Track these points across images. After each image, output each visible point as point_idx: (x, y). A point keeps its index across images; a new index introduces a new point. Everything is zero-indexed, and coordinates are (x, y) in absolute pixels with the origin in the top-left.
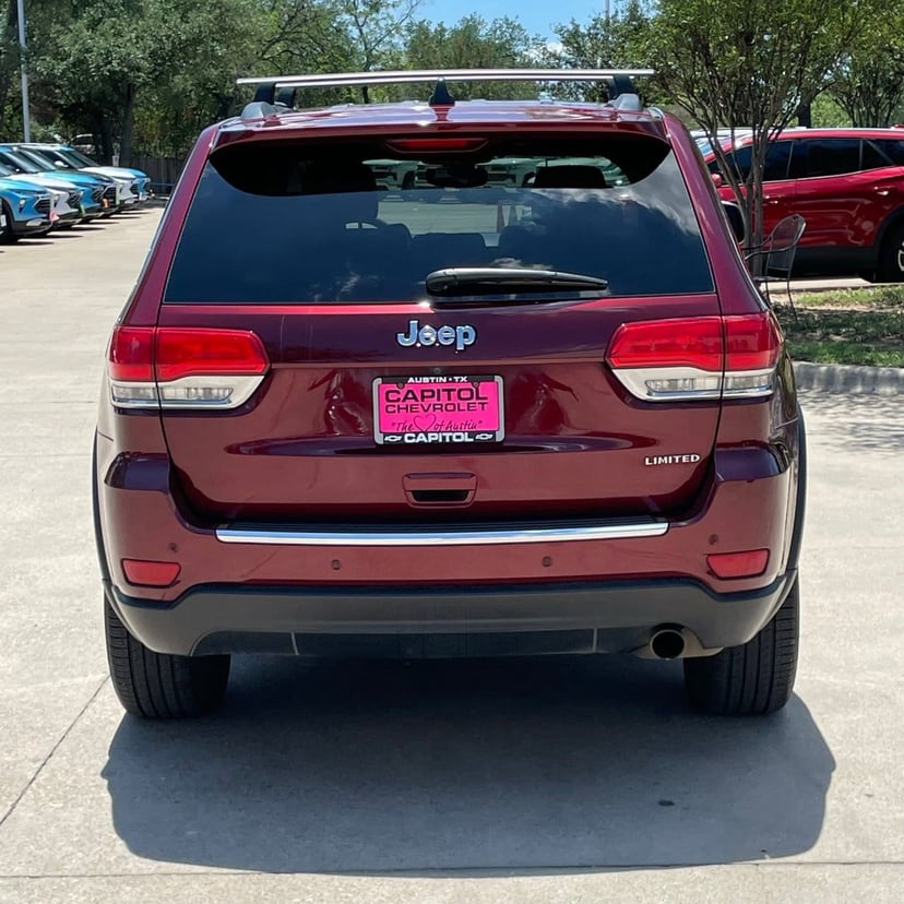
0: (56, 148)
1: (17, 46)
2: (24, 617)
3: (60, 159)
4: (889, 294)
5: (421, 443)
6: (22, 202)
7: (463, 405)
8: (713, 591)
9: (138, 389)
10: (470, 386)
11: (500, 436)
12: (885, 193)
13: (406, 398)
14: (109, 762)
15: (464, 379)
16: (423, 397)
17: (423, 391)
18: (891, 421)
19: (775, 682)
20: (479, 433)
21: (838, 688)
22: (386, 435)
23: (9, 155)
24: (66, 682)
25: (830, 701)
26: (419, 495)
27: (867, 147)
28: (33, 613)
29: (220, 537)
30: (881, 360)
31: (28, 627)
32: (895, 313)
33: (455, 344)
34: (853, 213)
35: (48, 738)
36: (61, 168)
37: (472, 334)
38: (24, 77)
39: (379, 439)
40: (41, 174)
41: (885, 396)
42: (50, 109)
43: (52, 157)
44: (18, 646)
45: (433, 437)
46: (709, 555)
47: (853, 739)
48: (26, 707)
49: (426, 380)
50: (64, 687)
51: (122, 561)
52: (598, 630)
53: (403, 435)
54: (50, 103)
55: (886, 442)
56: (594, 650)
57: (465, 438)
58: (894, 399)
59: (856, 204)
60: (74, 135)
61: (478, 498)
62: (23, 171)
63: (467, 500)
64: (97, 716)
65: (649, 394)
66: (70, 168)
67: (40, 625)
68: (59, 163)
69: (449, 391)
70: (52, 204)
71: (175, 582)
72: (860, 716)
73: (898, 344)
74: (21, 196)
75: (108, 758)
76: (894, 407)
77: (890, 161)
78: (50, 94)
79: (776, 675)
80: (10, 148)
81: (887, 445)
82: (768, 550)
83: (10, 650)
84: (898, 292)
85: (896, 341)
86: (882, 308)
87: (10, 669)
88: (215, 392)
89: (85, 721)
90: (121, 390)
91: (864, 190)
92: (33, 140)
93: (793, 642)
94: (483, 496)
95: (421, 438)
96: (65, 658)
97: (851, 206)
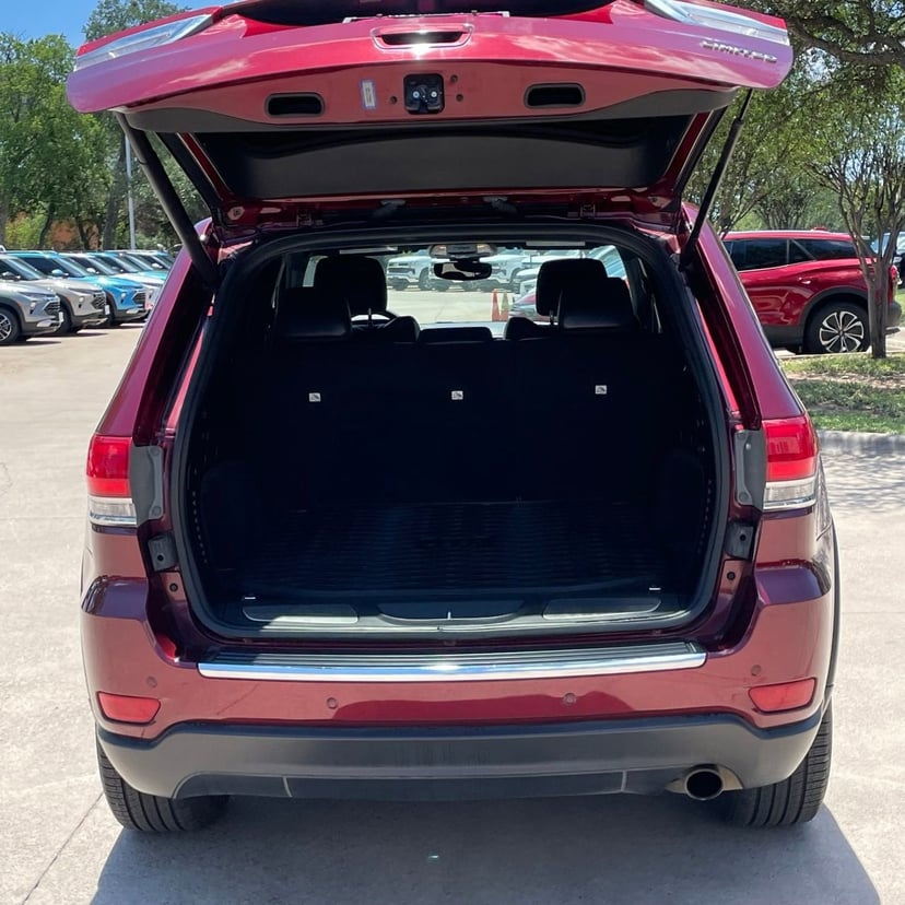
0: (153, 253)
1: (125, 177)
2: (48, 696)
3: (155, 262)
4: (815, 365)
6: (123, 295)
8: (755, 726)
9: (116, 505)
12: (808, 282)
14: (98, 894)
18: (841, 480)
19: (806, 800)
21: (859, 787)
23: (117, 260)
24: (72, 780)
25: (853, 805)
27: (792, 245)
28: (59, 692)
29: (202, 672)
30: (826, 424)
31: (49, 711)
32: (824, 381)
34: (783, 299)
35: (39, 860)
36: (156, 269)
38: (130, 199)
40: (142, 274)
41: (831, 455)
42: (153, 225)
43: (150, 260)
44: (34, 733)
46: (752, 688)
47: (890, 860)
48: (25, 815)
50: (69, 788)
51: (98, 693)
52: (629, 773)
54: (153, 220)
55: (844, 501)
56: (622, 790)
58: (840, 458)
59: (785, 291)
60: (172, 245)
62: (126, 271)
64: (95, 829)
66: (164, 268)
67: (62, 707)
68: (155, 265)
70: (147, 297)
71: (153, 720)
72: (890, 826)
73: (833, 409)
74: (122, 290)
75: (96, 888)
76: (842, 466)
77: (811, 256)
78: (154, 213)
79: (807, 793)
80: (117, 253)
81: (844, 504)
82: (815, 679)
83: (25, 739)
84: (823, 362)
85: (832, 406)
86: (811, 376)
87: (20, 764)
89: (83, 835)
90: (98, 505)
91: (792, 281)
92: (138, 248)
93: (827, 758)
96: (78, 749)
97: (782, 293)
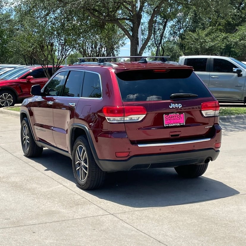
5: (172, 126)
7: (178, 118)
8: (215, 150)
9: (115, 119)
10: (179, 115)
11: (184, 124)
13: (169, 118)
15: (178, 114)
16: (171, 117)
17: (171, 116)
20: (181, 123)
22: (166, 125)
26: (172, 136)
29: (139, 146)
33: (179, 107)
37: (181, 105)
39: (165, 126)
45: (174, 125)
46: (215, 144)
49: (172, 114)
51: (116, 153)
53: (169, 125)
57: (179, 125)
61: (181, 136)
63: (179, 136)
65: (206, 115)
69: (176, 116)
71: (128, 155)
82: (221, 143)
88: (133, 118)
94: (182, 135)
95: (172, 125)
